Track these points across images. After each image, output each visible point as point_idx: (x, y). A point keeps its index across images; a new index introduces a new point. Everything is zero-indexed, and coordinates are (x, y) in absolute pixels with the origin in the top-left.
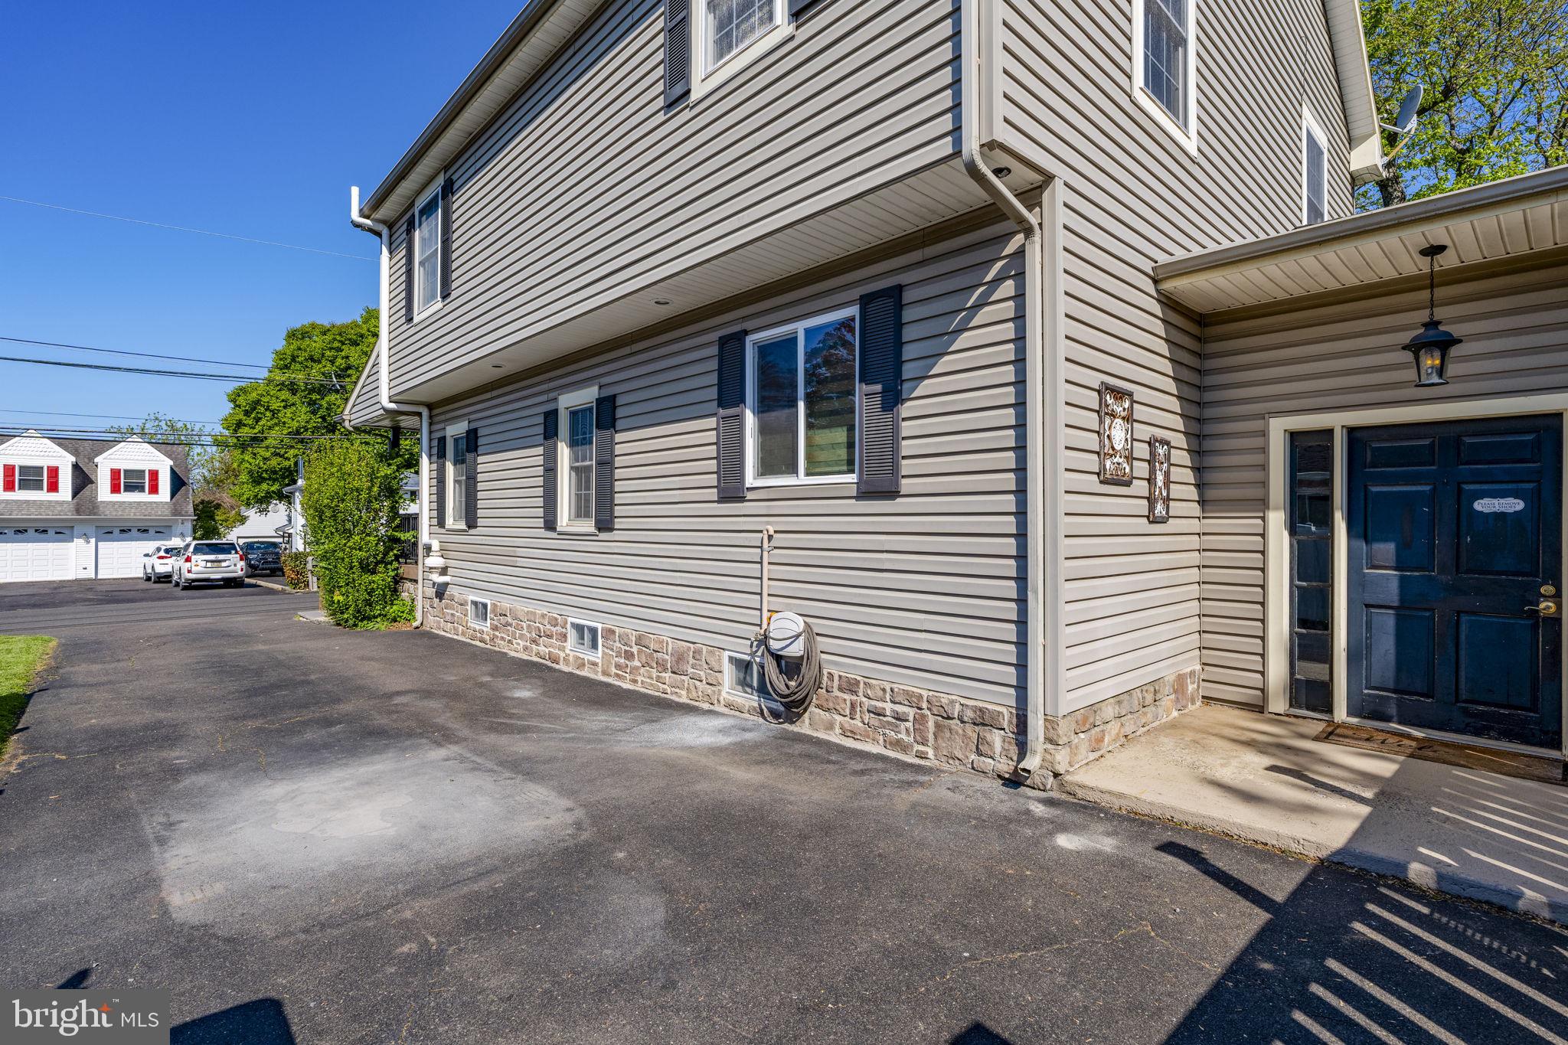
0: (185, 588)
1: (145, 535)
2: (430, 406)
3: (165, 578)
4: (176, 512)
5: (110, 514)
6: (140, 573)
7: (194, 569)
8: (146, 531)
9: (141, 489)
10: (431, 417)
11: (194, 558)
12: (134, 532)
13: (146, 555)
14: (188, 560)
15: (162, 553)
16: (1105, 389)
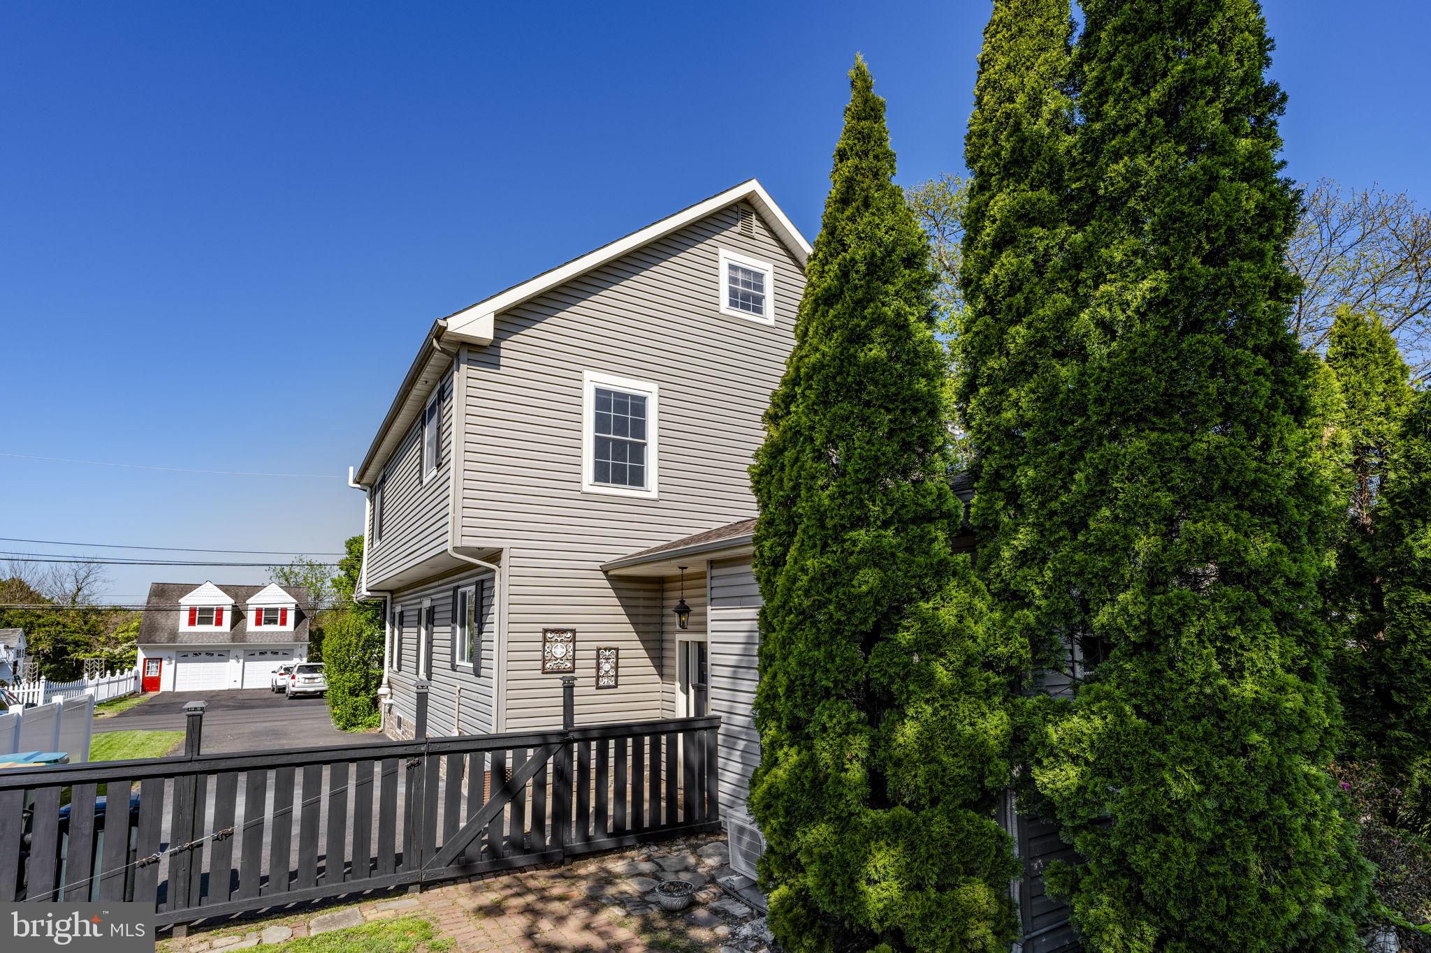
0: (291, 698)
1: (275, 656)
2: (391, 592)
3: (281, 690)
4: (297, 639)
5: (253, 641)
6: (269, 686)
7: (297, 684)
8: (277, 653)
9: (275, 622)
10: (392, 599)
11: (297, 676)
12: (269, 653)
13: (274, 672)
14: (293, 677)
15: (282, 671)
16: (546, 631)
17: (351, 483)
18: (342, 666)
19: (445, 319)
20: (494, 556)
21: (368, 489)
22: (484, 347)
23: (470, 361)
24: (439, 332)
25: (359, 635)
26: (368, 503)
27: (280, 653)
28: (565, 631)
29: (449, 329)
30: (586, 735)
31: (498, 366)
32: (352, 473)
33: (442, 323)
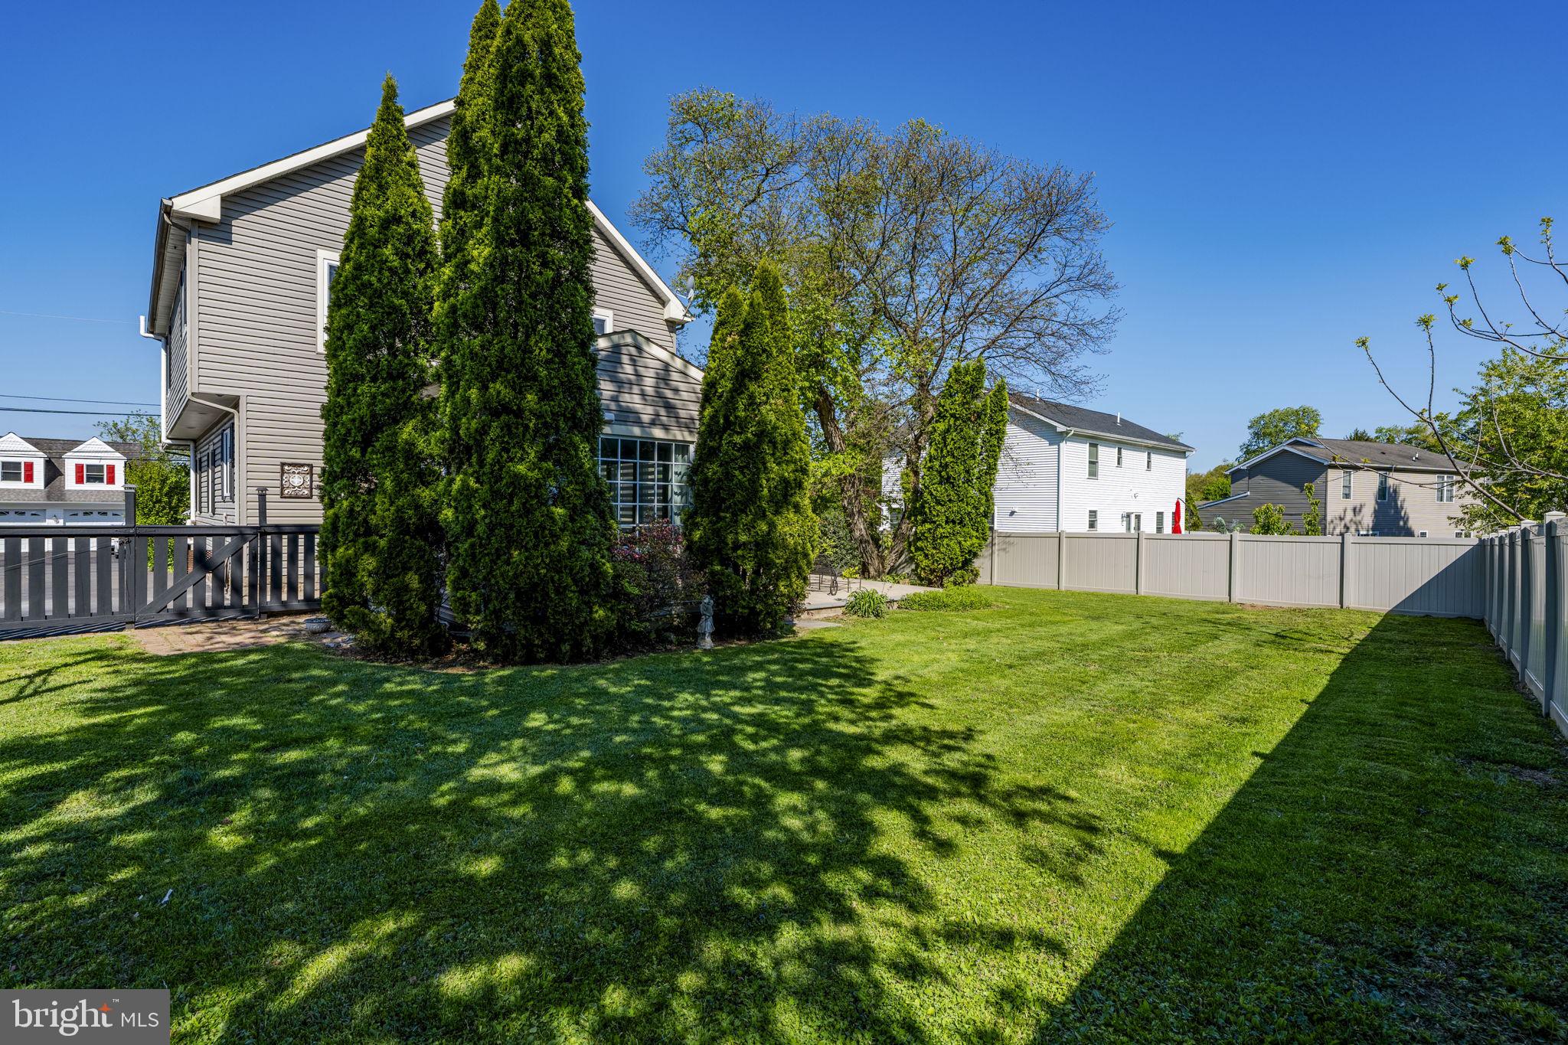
1: (104, 517)
2: (194, 441)
5: (74, 498)
8: (105, 513)
9: (101, 480)
10: (195, 448)
12: (95, 514)
16: (283, 464)
17: (142, 331)
18: (146, 511)
19: (170, 199)
20: (234, 402)
21: (163, 339)
22: (216, 224)
23: (200, 236)
24: (168, 210)
25: (163, 482)
26: (163, 353)
27: (110, 514)
28: (302, 465)
29: (174, 208)
30: (279, 530)
31: (230, 241)
32: (143, 321)
33: (167, 202)
